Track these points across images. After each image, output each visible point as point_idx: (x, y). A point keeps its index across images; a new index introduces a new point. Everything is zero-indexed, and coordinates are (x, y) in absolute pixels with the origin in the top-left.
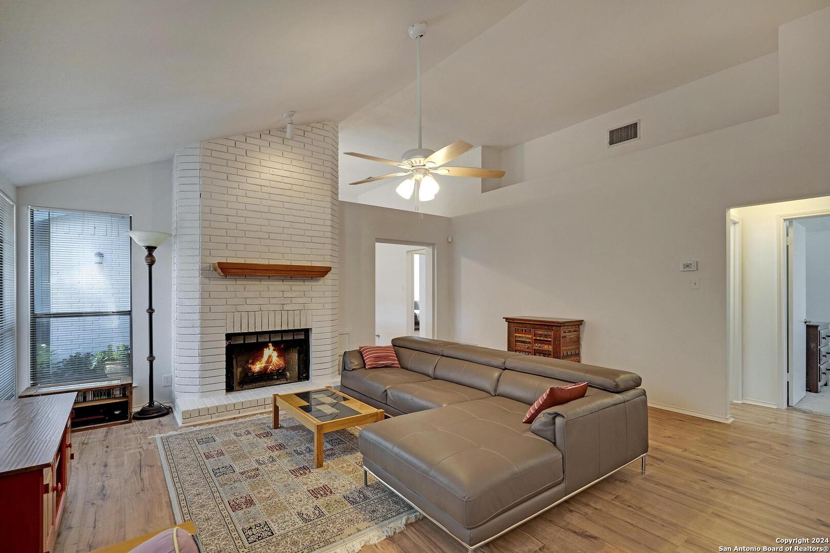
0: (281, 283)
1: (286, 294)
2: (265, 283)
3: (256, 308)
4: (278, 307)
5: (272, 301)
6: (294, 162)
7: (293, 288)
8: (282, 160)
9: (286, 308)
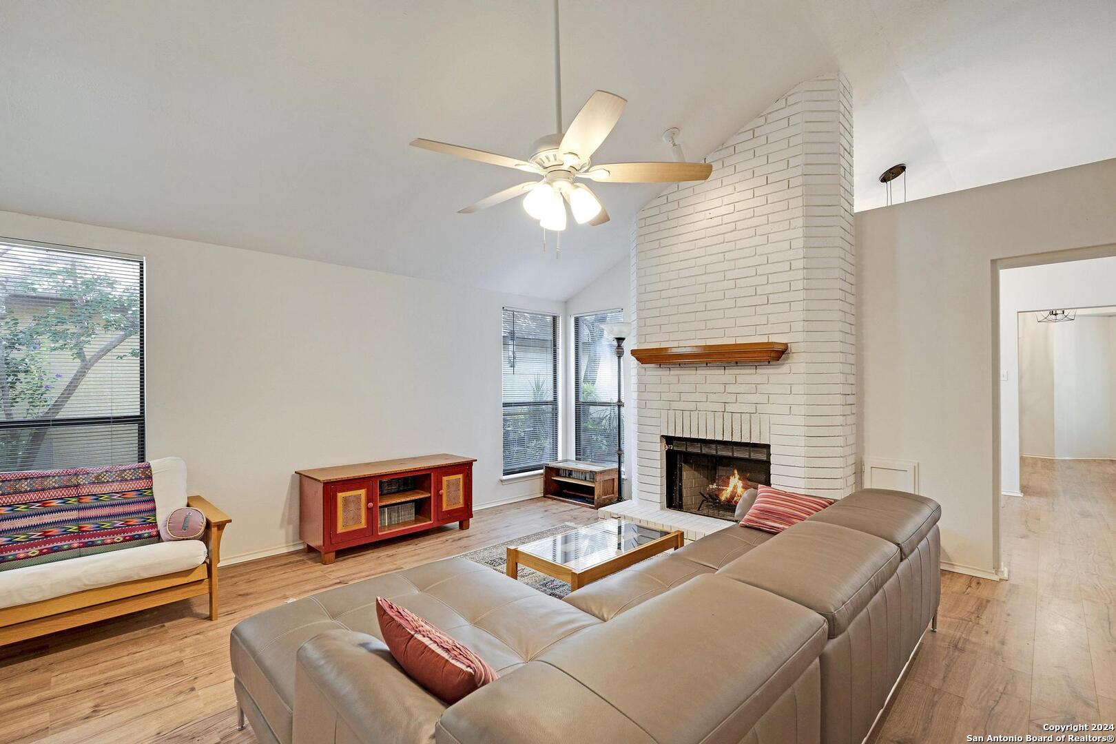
0: (722, 371)
1: (730, 389)
2: (703, 372)
3: (692, 406)
4: (719, 407)
5: (711, 397)
6: (739, 187)
7: (740, 379)
8: (723, 192)
9: (729, 408)
